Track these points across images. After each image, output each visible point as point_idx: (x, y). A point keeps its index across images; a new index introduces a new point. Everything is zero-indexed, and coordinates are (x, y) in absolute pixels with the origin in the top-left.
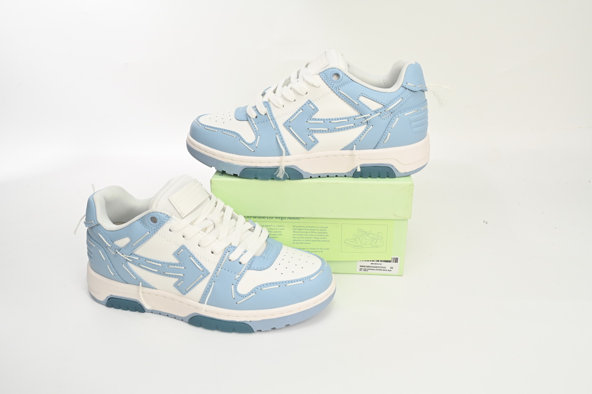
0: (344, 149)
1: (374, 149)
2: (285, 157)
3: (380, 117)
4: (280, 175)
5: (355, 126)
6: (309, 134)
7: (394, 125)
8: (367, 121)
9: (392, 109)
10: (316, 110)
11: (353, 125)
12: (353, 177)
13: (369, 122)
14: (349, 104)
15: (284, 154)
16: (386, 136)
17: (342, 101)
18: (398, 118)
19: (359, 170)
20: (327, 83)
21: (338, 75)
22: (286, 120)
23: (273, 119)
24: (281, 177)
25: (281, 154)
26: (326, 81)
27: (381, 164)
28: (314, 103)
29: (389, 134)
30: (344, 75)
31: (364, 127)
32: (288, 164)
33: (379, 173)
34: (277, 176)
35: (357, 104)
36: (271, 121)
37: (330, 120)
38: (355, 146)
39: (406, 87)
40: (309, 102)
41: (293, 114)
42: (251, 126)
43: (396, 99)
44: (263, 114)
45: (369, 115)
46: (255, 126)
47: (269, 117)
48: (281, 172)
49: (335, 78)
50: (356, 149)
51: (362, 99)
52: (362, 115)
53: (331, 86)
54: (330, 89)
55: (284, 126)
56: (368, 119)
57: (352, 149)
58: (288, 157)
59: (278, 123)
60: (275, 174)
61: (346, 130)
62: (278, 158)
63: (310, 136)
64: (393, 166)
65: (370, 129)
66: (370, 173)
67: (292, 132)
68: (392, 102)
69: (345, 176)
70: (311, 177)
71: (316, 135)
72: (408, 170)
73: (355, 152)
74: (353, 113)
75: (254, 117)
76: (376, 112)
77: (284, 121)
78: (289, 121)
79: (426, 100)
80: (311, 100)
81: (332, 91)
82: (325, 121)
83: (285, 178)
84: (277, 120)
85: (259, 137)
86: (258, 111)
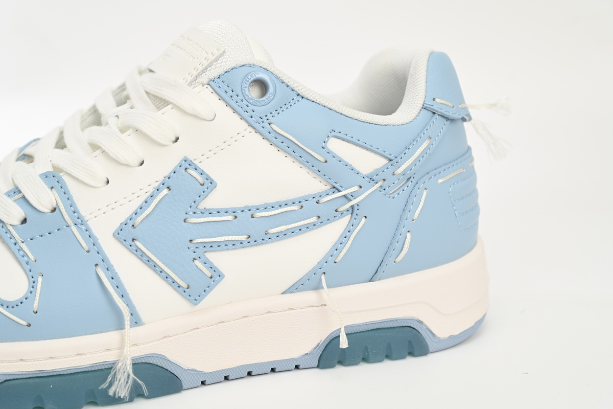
0: (294, 289)
1: (371, 280)
2: (130, 332)
3: (383, 192)
4: (121, 388)
5: (321, 221)
6: (194, 255)
7: (418, 212)
8: (352, 207)
9: (409, 168)
10: (209, 184)
11: (314, 219)
12: (318, 367)
13: (356, 208)
14: (300, 162)
15: (127, 323)
16: (401, 243)
17: (281, 155)
18: (425, 192)
19: (344, 343)
20: (235, 106)
21: (262, 85)
22: (123, 220)
23: (80, 222)
24: (123, 393)
25: (120, 326)
26: (233, 103)
27: (392, 321)
28: (199, 165)
29: (409, 235)
30: (278, 84)
31: (342, 224)
32: (140, 352)
33: (389, 346)
34: (111, 393)
35: (322, 160)
36: (74, 228)
37: (251, 211)
38: (323, 277)
39: (436, 108)
40: (187, 164)
41: (139, 202)
42: (9, 249)
43: (415, 141)
44: (46, 209)
45: (356, 188)
46: (23, 246)
47: (66, 217)
48: (121, 377)
49: (255, 92)
50: (328, 287)
51: (335, 145)
52: (335, 189)
53: (246, 115)
54: (244, 124)
55: (117, 238)
56: (354, 202)
57: (318, 287)
58: (138, 330)
59: (95, 232)
60: (104, 386)
61: (298, 234)
62: (112, 337)
63: (197, 262)
64: (421, 322)
65: (361, 225)
66: (366, 348)
67: (143, 254)
68: (407, 149)
69: (297, 367)
70: (203, 383)
71: (215, 258)
72: (457, 330)
73: (327, 294)
74: (312, 184)
75: (17, 222)
76: (372, 179)
77: (116, 226)
78: (130, 223)
79: (469, 149)
80: (191, 158)
81: (250, 129)
82: (239, 214)
83: (136, 393)
84: (92, 224)
85: (40, 279)
86: (25, 198)
